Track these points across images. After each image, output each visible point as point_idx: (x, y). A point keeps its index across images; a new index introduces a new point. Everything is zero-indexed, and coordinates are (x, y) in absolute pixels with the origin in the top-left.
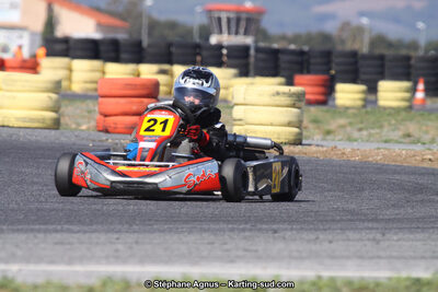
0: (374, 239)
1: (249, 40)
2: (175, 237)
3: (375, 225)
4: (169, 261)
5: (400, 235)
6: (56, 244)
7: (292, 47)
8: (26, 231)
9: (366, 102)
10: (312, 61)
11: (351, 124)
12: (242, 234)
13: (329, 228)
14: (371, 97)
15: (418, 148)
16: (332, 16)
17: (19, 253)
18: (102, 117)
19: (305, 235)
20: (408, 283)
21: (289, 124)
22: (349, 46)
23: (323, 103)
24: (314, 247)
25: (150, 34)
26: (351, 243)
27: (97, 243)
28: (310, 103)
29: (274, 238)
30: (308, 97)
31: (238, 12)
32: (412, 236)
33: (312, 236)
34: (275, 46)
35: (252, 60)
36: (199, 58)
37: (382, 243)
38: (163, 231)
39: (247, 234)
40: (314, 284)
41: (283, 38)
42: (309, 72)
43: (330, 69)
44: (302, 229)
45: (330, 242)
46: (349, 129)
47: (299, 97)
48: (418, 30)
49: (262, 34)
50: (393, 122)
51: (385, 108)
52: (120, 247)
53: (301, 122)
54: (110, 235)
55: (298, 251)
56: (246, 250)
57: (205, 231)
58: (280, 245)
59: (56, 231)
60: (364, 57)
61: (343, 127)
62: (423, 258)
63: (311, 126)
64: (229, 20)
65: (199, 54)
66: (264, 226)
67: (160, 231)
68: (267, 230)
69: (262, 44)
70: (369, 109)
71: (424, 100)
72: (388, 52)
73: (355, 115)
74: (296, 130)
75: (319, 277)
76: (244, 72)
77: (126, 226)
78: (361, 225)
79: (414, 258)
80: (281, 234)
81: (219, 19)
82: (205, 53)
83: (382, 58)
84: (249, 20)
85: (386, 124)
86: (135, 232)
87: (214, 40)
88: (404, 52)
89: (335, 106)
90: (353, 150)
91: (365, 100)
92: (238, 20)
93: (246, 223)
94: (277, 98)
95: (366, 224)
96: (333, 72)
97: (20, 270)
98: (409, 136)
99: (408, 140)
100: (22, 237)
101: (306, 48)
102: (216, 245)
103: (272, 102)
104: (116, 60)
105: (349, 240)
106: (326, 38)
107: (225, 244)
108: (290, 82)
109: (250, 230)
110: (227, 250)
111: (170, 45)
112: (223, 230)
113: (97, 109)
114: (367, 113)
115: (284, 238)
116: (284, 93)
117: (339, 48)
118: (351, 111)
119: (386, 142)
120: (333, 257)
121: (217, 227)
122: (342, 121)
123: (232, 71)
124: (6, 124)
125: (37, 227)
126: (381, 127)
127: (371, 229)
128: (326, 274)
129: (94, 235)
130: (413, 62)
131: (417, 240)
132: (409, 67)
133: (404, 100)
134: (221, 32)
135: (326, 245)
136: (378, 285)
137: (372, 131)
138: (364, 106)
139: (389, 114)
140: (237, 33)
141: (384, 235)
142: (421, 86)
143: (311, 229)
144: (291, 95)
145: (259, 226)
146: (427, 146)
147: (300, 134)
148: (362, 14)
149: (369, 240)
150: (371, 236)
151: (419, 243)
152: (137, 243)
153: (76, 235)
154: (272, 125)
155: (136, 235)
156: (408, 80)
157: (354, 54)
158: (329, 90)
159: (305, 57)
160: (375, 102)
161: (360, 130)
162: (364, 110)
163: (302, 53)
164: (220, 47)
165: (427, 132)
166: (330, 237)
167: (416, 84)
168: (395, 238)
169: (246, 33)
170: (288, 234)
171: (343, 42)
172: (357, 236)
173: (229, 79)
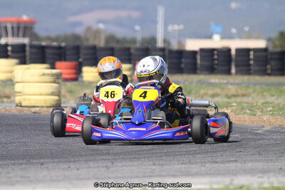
0: (106, 166)
1: (26, 41)
3: (108, 157)
5: (123, 163)
7: (55, 44)
10: (68, 52)
12: (20, 166)
13: (78, 161)
16: (79, 24)
19: (62, 166)
21: (52, 94)
22: (91, 42)
23: (76, 79)
24: (67, 173)
26: (91, 169)
28: (66, 80)
29: (41, 169)
30: (64, 76)
31: (19, 23)
32: (131, 164)
33: (67, 166)
34: (44, 44)
35: (28, 53)
37: (111, 169)
39: (24, 166)
41: (49, 38)
42: (65, 60)
43: (79, 58)
44: (59, 162)
45: (78, 169)
47: (58, 76)
48: (136, 31)
49: (34, 36)
53: (60, 92)
55: (56, 176)
56: (22, 177)
58: (45, 173)
60: (102, 49)
62: (137, 177)
63: (67, 95)
64: (13, 28)
66: (35, 161)
68: (37, 163)
69: (35, 43)
72: (116, 46)
74: (56, 98)
76: (23, 61)
78: (98, 158)
80: (46, 166)
81: (6, 27)
83: (112, 49)
84: (25, 28)
87: (3, 41)
88: (127, 45)
89: (83, 81)
92: (19, 28)
93: (23, 159)
94: (44, 77)
95: (102, 157)
96: (80, 60)
101: (63, 44)
102: (3, 175)
103: (40, 80)
105: (89, 167)
106: (77, 37)
107: (9, 173)
108: (53, 67)
109: (26, 164)
110: (9, 178)
112: (8, 165)
115: (47, 168)
116: (48, 74)
117: (85, 43)
118: (93, 85)
120: (79, 179)
121: (4, 163)
122: (88, 91)
123: (15, 61)
127: (106, 159)
130: (132, 51)
132: (130, 54)
134: (7, 35)
135: (75, 171)
140: (18, 36)
141: (113, 163)
144: (52, 75)
145: (31, 161)
147: (60, 100)
148: (99, 21)
149: (103, 167)
150: (104, 164)
151: (134, 168)
154: (41, 95)
156: (130, 63)
157: (94, 48)
158: (79, 71)
159: (63, 51)
163: (60, 48)
164: (6, 45)
166: (78, 166)
167: (134, 65)
168: (120, 165)
169: (24, 36)
170: (50, 165)
171: (87, 40)
172: (96, 165)
173: (13, 66)
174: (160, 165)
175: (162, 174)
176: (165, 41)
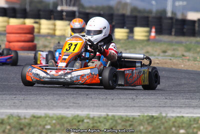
0: (132, 98)
1: (75, 9)
2: (42, 97)
3: (133, 92)
4: (38, 108)
5: (144, 97)
7: (95, 11)
9: (128, 37)
11: (122, 47)
12: (72, 96)
14: (131, 35)
18: (8, 43)
19: (101, 96)
20: (148, 118)
22: (121, 12)
24: (105, 102)
25: (30, 6)
27: (6, 100)
29: (87, 98)
32: (149, 97)
33: (105, 97)
34: (88, 11)
36: (52, 16)
37: (136, 100)
38: (36, 94)
39: (75, 96)
40: (105, 118)
41: (91, 8)
43: (113, 22)
44: (99, 94)
45: (112, 100)
48: (152, 5)
49: (81, 6)
50: (141, 46)
51: (137, 40)
52: (15, 101)
54: (11, 96)
55: (98, 104)
56: (74, 103)
57: (55, 94)
58: (90, 101)
60: (128, 17)
62: (154, 107)
65: (52, 14)
66: (82, 92)
68: (83, 94)
69: (81, 10)
70: (130, 40)
71: (155, 37)
72: (139, 15)
73: (123, 43)
75: (108, 115)
77: (19, 92)
79: (151, 107)
80: (90, 96)
82: (55, 14)
83: (136, 17)
85: (138, 47)
86: (23, 95)
87: (59, 8)
88: (146, 15)
91: (128, 36)
93: (74, 91)
95: (129, 92)
98: (148, 52)
101: (102, 12)
102: (60, 101)
104: (15, 17)
105: (121, 99)
106: (110, 8)
107: (65, 100)
109: (76, 94)
110: (65, 103)
111: (39, 10)
112: (64, 94)
113: (5, 39)
114: (129, 42)
117: (116, 12)
118: (121, 41)
120: (113, 106)
121: (61, 92)
126: (135, 48)
127: (132, 94)
128: (110, 114)
129: (4, 96)
130: (150, 19)
131: (152, 99)
132: (148, 21)
133: (146, 36)
134: (62, 5)
135: (110, 101)
136: (134, 119)
138: (128, 39)
139: (139, 43)
140: (70, 5)
141: (137, 96)
142: (153, 30)
143: (103, 94)
145: (80, 92)
146: (156, 57)
150: (131, 97)
151: (152, 100)
152: (24, 99)
156: (148, 27)
157: (123, 16)
160: (132, 37)
161: (126, 50)
162: (127, 41)
163: (100, 14)
164: (62, 11)
165: (156, 51)
166: (112, 97)
167: (151, 29)
168: (142, 98)
169: (74, 5)
170: (93, 96)
171: (118, 10)
172: (125, 97)
173: (66, 26)
174: (170, 99)
175: (172, 105)
176: (173, 13)
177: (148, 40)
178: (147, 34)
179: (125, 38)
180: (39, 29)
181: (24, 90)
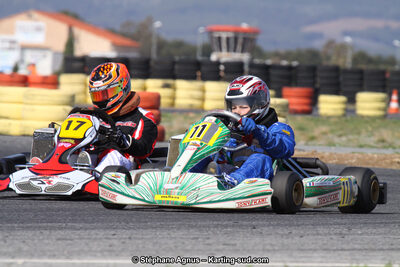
0: (341, 234)
1: (245, 57)
2: (165, 233)
5: (364, 230)
6: (59, 239)
7: (285, 63)
8: (34, 228)
9: (347, 112)
10: (300, 75)
11: (332, 131)
12: (225, 230)
13: (303, 224)
14: (350, 107)
15: (389, 152)
16: (319, 36)
17: (25, 248)
19: (280, 230)
22: (334, 61)
23: (308, 112)
24: (287, 241)
25: (158, 53)
26: (320, 237)
27: (95, 239)
28: (296, 112)
29: (252, 233)
30: (291, 107)
31: (237, 33)
32: (374, 231)
33: (287, 232)
34: (269, 62)
36: (199, 74)
37: (346, 237)
38: (156, 228)
39: (229, 229)
41: (277, 55)
42: (297, 85)
43: (315, 82)
44: (278, 225)
45: (302, 236)
46: (330, 136)
48: (395, 47)
49: (256, 51)
50: (370, 129)
51: (362, 117)
52: (115, 242)
54: (107, 232)
55: (271, 245)
56: (225, 244)
57: (192, 227)
58: (257, 239)
59: (61, 228)
60: (346, 71)
61: (325, 133)
64: (228, 39)
65: (199, 69)
66: (245, 223)
67: (153, 228)
68: (247, 226)
69: (257, 61)
70: (349, 118)
71: (397, 110)
73: (336, 123)
77: (123, 223)
78: (331, 221)
79: (373, 250)
80: (259, 230)
81: (219, 38)
82: (203, 68)
83: (361, 72)
84: (245, 39)
85: (363, 131)
86: (130, 229)
87: (214, 57)
88: (382, 67)
89: (319, 116)
90: (331, 154)
91: (346, 110)
92: (236, 39)
93: (230, 220)
96: (318, 86)
97: (25, 263)
98: (383, 141)
99: (381, 144)
100: (30, 233)
101: (295, 63)
102: (200, 240)
105: (318, 234)
106: (314, 54)
107: (208, 239)
108: (279, 95)
109: (233, 226)
110: (209, 245)
111: (174, 63)
112: (209, 227)
114: (347, 121)
115: (261, 233)
117: (325, 63)
118: (332, 120)
119: (361, 147)
120: (301, 250)
121: (204, 223)
122: (324, 128)
124: (27, 133)
125: (45, 224)
126: (359, 133)
127: (341, 224)
128: (292, 265)
129: (93, 232)
130: (388, 75)
132: (385, 80)
133: (379, 109)
134: (221, 50)
135: (297, 238)
137: (351, 137)
138: (344, 115)
139: (367, 122)
140: (235, 51)
141: (350, 229)
142: (395, 97)
145: (240, 222)
146: (397, 150)
148: (346, 33)
149: (336, 234)
150: (338, 231)
151: (379, 237)
152: (130, 238)
153: (79, 232)
155: (130, 231)
156: (384, 91)
157: (336, 69)
158: (313, 101)
159: (293, 72)
160: (353, 111)
161: (340, 136)
162: (344, 119)
163: (290, 68)
164: (218, 63)
166: (302, 232)
167: (390, 95)
168: (360, 232)
169: (243, 51)
170: (265, 230)
171: (328, 58)
172: (326, 231)
177: (385, 117)
178: (383, 105)
179: (340, 112)
180: (173, 98)
181: (134, 220)
